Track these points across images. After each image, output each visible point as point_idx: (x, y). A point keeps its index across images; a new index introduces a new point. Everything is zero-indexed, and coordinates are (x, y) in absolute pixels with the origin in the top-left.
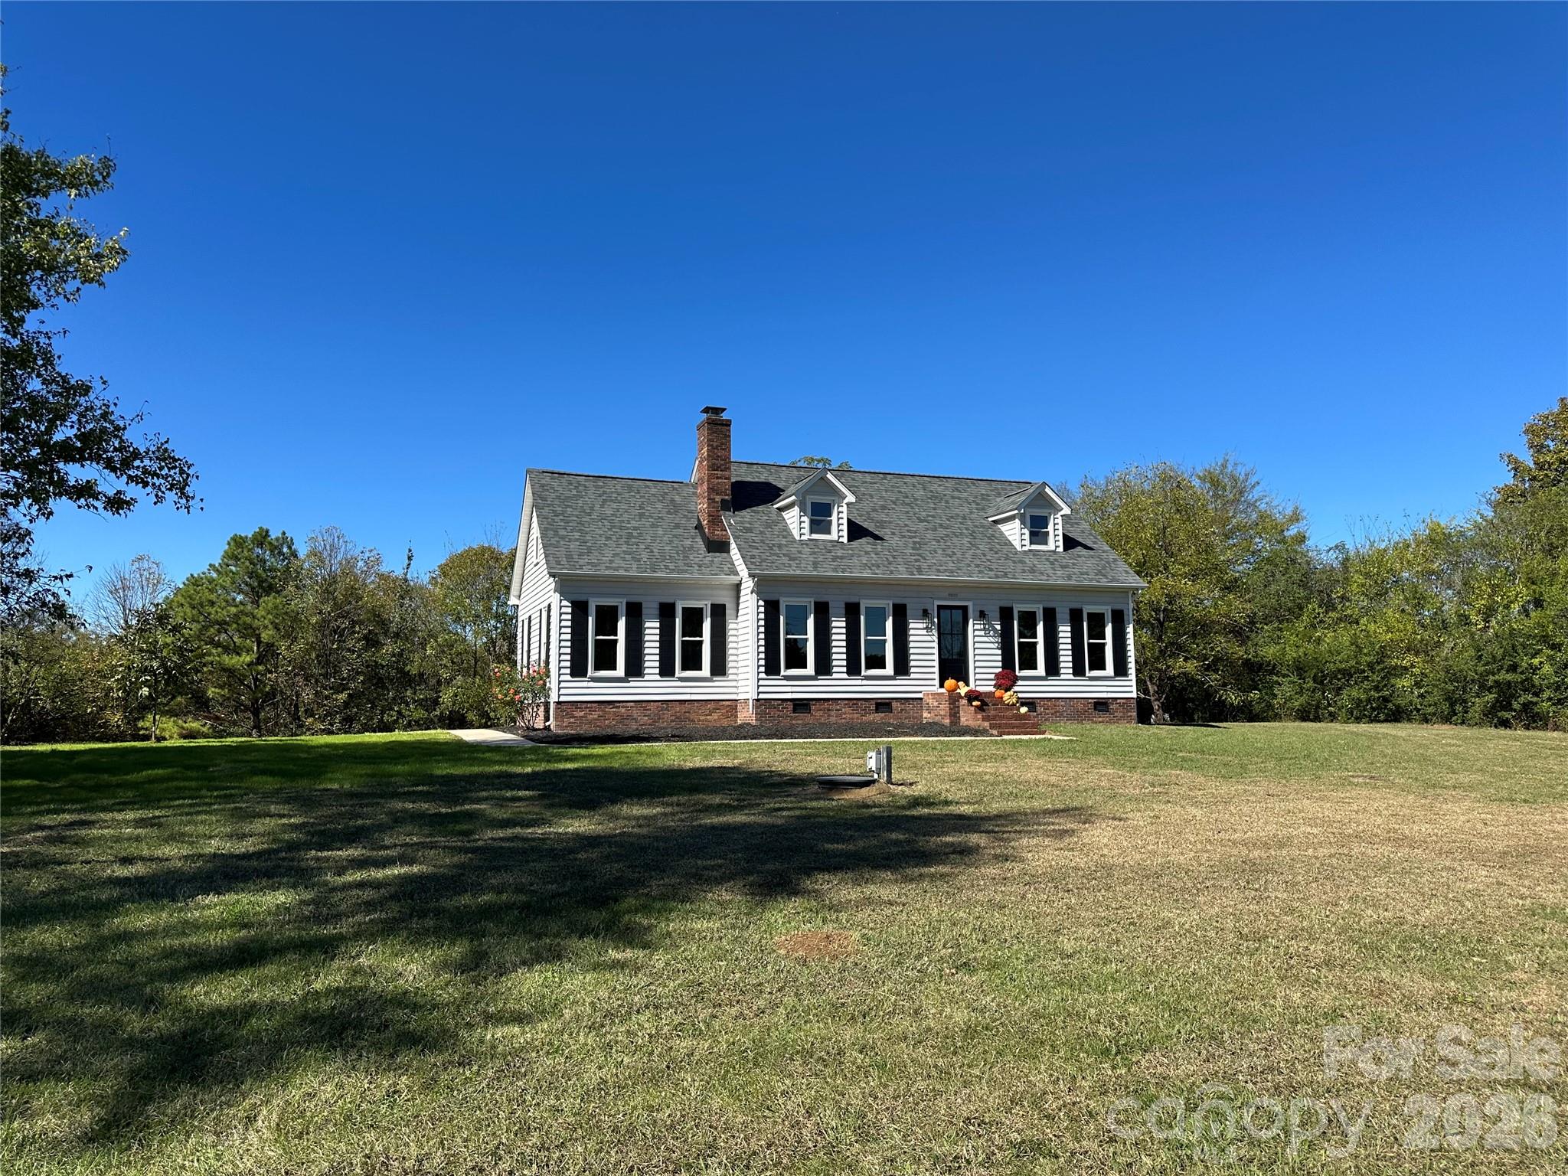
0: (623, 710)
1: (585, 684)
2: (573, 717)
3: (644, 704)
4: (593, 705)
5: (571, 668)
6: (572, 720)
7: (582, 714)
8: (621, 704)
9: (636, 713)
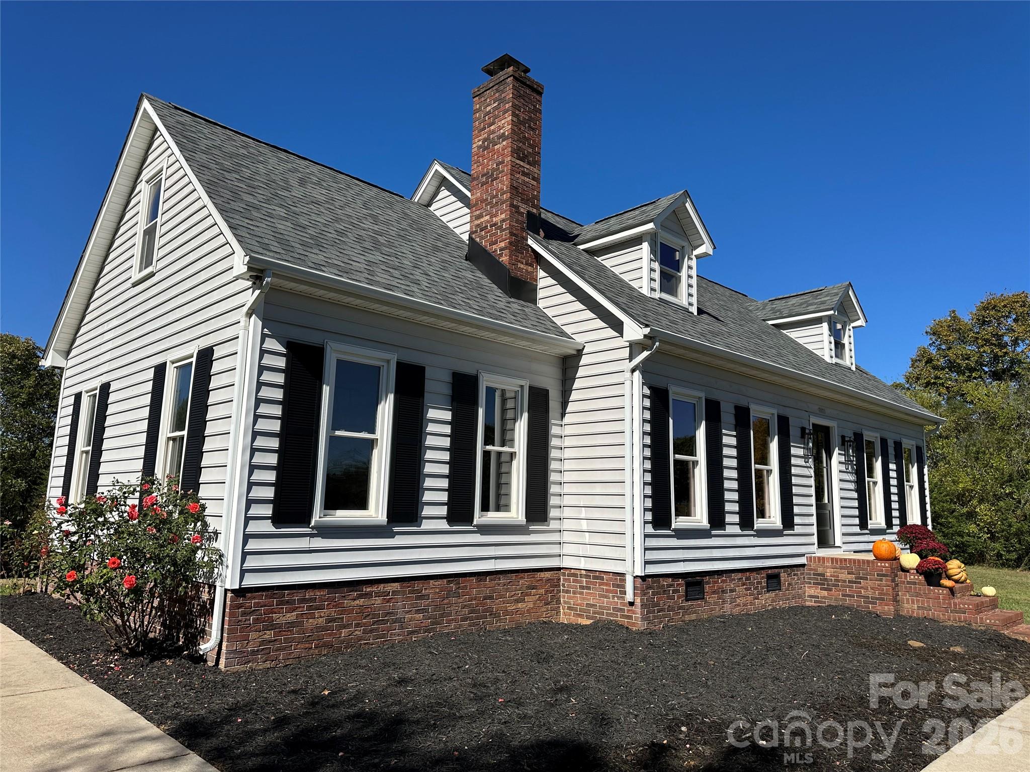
0: (379, 600)
1: (303, 543)
2: (271, 626)
3: (417, 585)
4: (319, 593)
5: (276, 502)
6: (269, 635)
7: (291, 617)
8: (374, 589)
9: (401, 607)
